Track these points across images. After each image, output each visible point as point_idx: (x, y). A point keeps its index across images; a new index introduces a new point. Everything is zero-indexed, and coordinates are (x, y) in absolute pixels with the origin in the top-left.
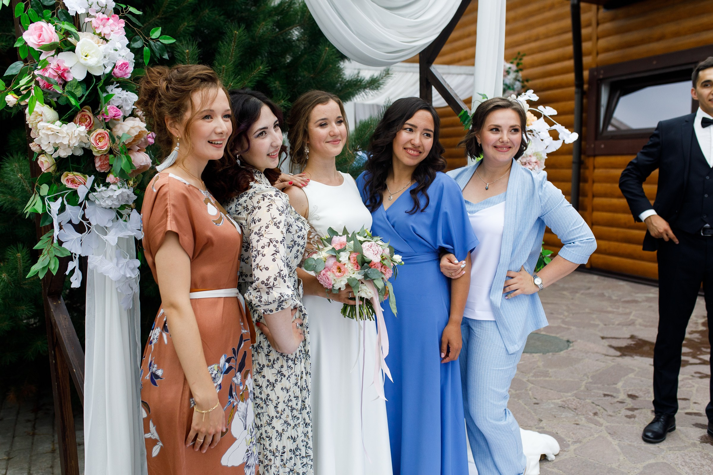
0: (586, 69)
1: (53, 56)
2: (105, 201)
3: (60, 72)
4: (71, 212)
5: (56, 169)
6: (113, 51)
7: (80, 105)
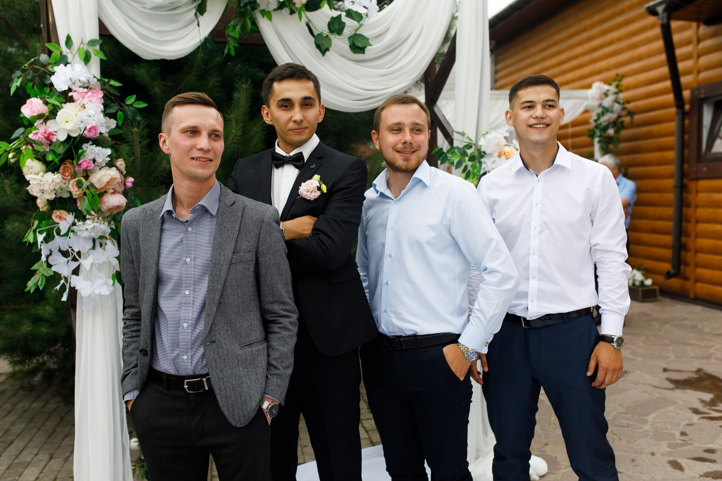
0: (687, 88)
1: (42, 123)
2: (83, 233)
3: (46, 135)
4: (60, 241)
5: (49, 208)
6: (86, 118)
7: (59, 160)
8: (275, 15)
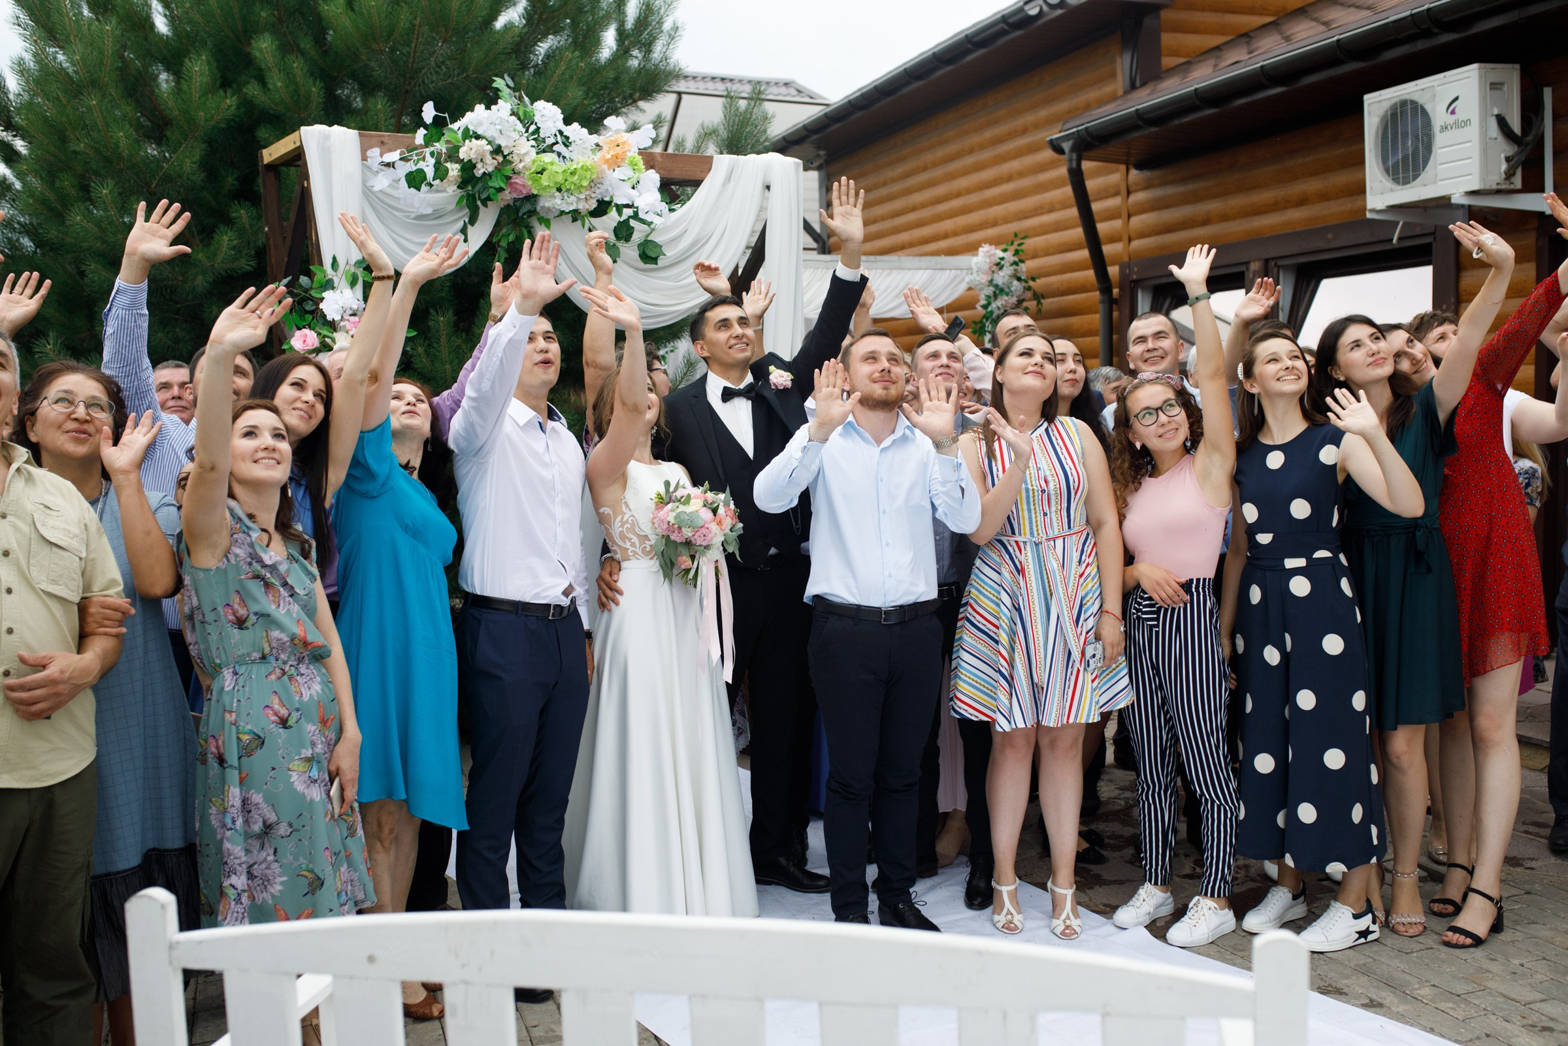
8: (553, 224)
